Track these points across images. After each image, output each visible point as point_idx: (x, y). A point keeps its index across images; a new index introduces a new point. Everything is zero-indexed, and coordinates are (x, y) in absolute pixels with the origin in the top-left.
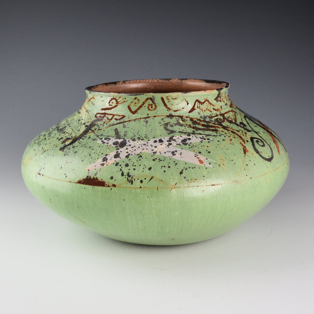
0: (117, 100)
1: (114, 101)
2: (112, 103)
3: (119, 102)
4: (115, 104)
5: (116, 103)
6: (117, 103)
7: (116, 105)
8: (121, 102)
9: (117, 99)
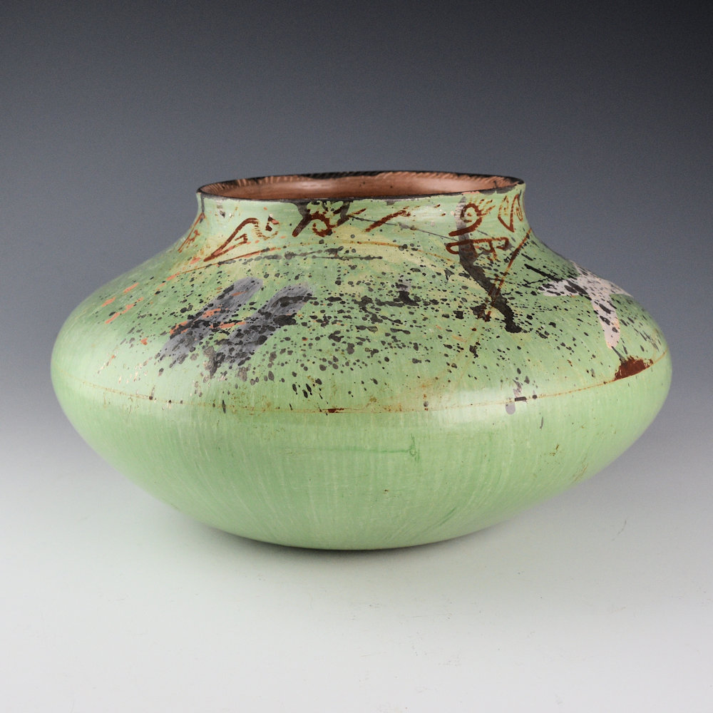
0: (477, 207)
1: (471, 210)
2: (469, 215)
3: (481, 211)
4: (474, 218)
5: (478, 215)
6: (479, 213)
7: (478, 218)
8: (485, 210)
9: (477, 205)
